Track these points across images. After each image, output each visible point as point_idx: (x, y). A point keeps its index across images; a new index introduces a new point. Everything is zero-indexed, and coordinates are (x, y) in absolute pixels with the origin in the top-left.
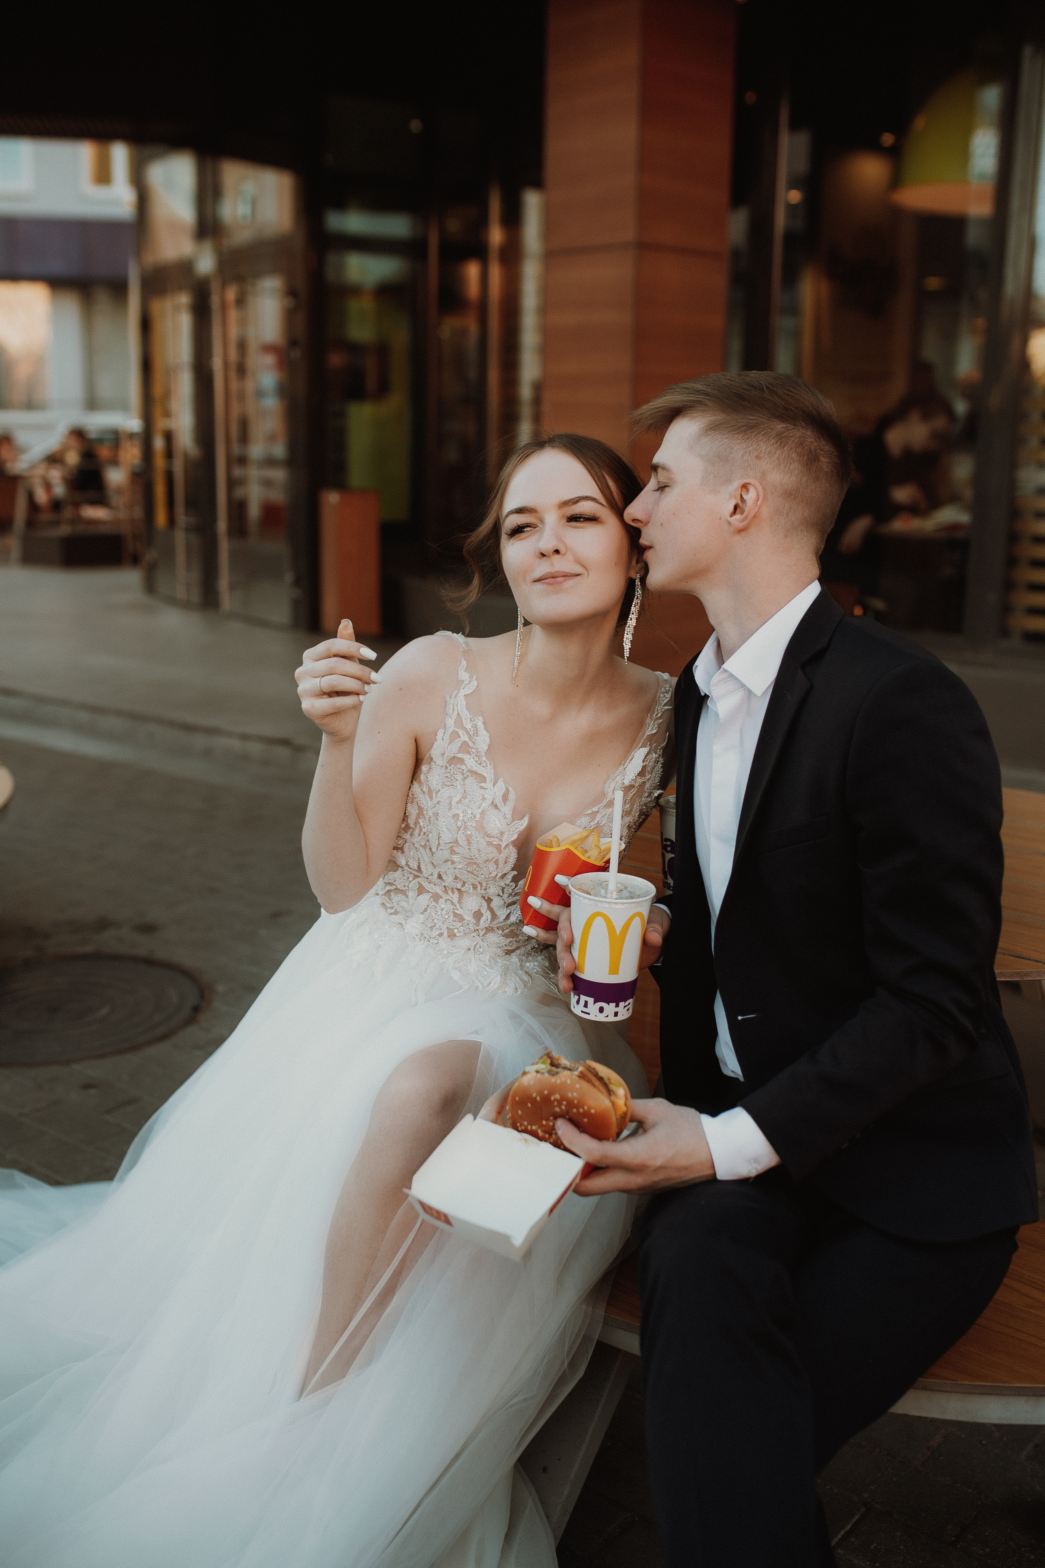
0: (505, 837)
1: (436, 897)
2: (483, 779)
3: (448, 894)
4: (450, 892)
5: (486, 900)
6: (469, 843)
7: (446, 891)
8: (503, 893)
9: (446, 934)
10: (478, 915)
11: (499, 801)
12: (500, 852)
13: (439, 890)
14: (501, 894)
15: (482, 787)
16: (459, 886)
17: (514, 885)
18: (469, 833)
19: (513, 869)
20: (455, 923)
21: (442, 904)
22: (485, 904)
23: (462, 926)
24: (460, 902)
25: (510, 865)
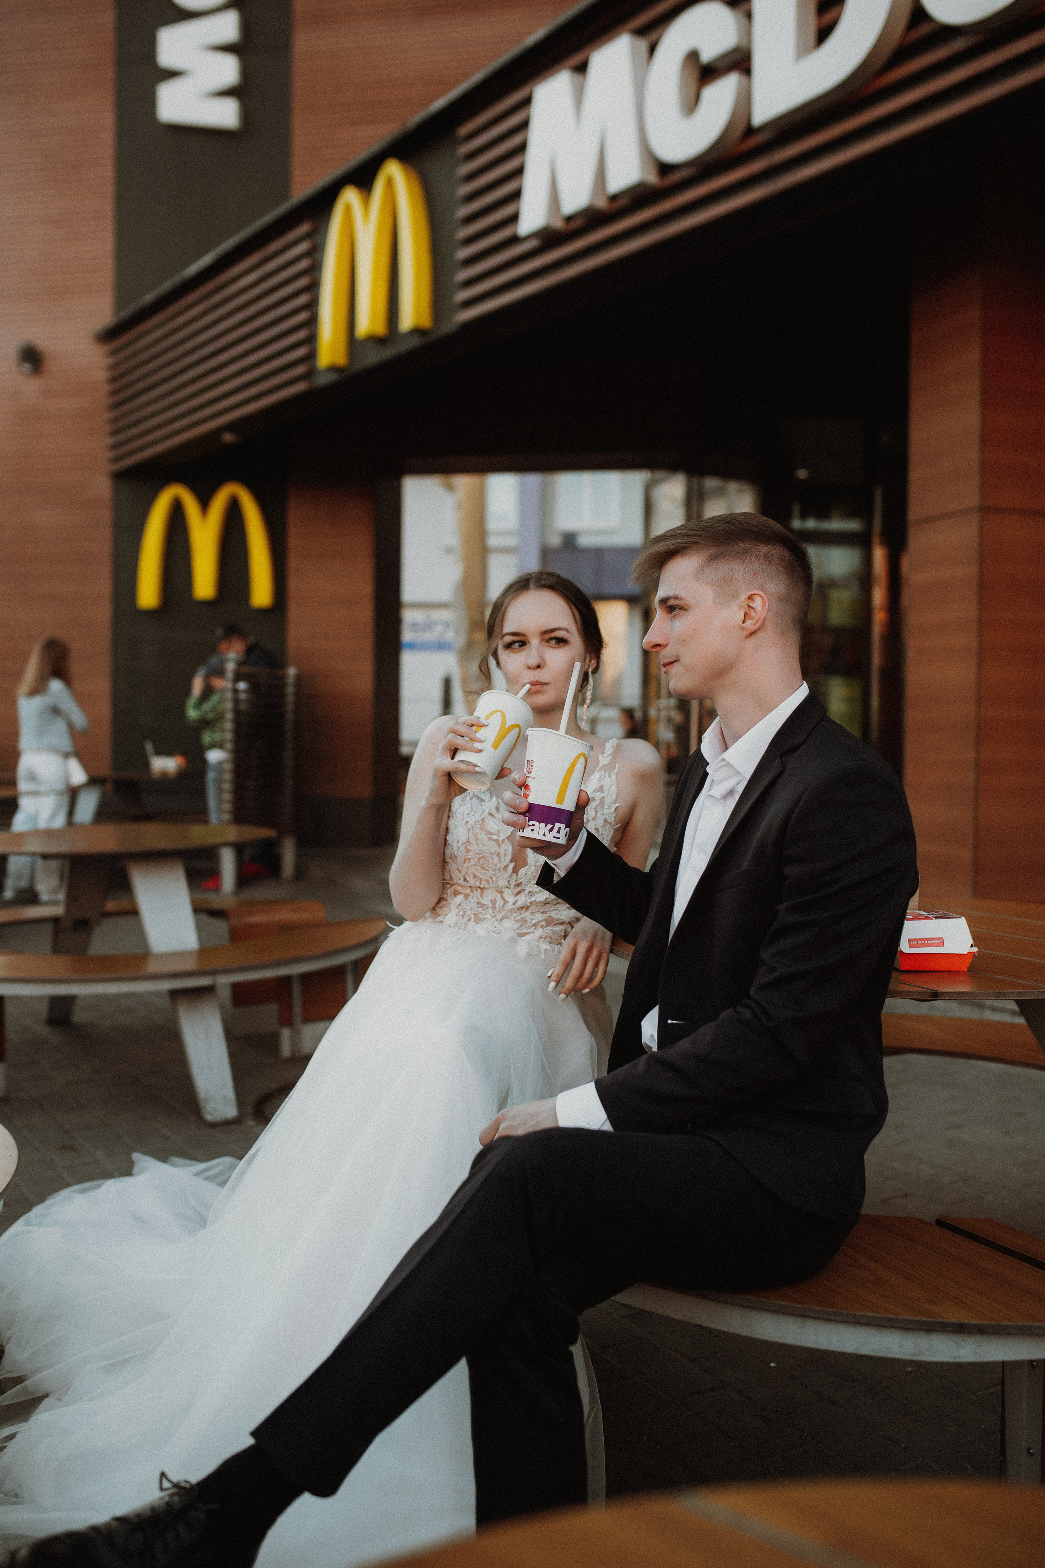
0: (501, 834)
1: (466, 896)
2: (483, 800)
3: (473, 892)
4: (475, 891)
5: (500, 893)
6: (477, 840)
7: (472, 891)
8: (509, 885)
9: (473, 919)
10: (494, 902)
11: (493, 811)
12: (499, 845)
13: (468, 891)
14: (508, 886)
15: (482, 805)
16: (478, 884)
17: (516, 876)
18: (475, 832)
19: (511, 861)
20: (478, 909)
21: (470, 899)
22: (499, 895)
23: (484, 910)
24: (481, 896)
25: (509, 857)
